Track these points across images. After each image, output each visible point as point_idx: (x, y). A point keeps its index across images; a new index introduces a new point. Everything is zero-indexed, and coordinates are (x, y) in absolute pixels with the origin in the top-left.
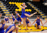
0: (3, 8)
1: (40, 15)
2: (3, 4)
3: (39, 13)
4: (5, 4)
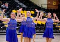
1: (59, 30)
3: (56, 26)
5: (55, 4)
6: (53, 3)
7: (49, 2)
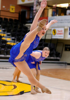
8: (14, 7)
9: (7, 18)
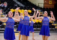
0: (2, 17)
1: (55, 28)
2: (3, 11)
3: (52, 24)
4: (4, 12)
5: (51, 3)
6: (50, 3)
7: (46, 2)
8: (51, 1)
9: (48, 7)
